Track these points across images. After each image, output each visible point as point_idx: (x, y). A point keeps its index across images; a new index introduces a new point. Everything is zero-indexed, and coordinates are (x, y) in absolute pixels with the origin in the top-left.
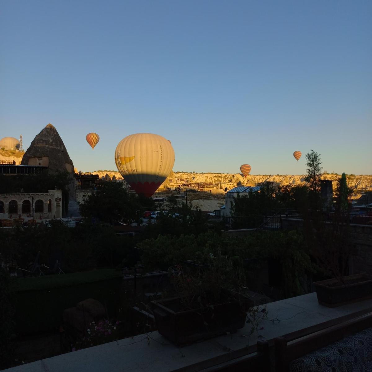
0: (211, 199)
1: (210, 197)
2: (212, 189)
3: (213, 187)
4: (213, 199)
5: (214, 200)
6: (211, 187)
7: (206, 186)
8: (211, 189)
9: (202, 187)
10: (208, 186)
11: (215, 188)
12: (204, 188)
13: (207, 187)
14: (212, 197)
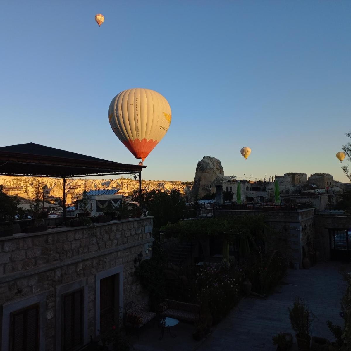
0: (22, 203)
1: (21, 200)
2: (18, 192)
3: (20, 191)
4: (24, 202)
5: (26, 204)
6: (17, 191)
7: (11, 189)
8: (16, 192)
9: (6, 191)
10: (14, 190)
11: (22, 192)
12: (10, 191)
13: (12, 191)
14: (22, 201)
